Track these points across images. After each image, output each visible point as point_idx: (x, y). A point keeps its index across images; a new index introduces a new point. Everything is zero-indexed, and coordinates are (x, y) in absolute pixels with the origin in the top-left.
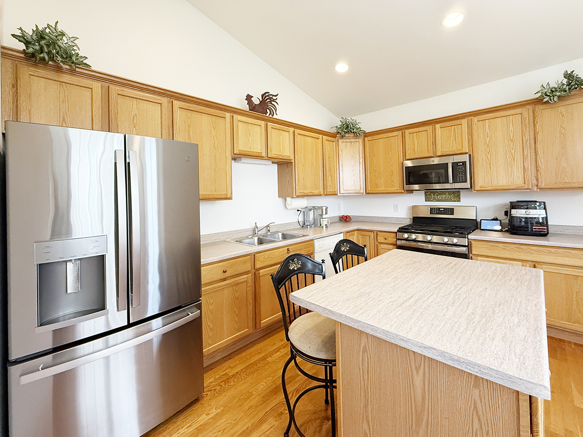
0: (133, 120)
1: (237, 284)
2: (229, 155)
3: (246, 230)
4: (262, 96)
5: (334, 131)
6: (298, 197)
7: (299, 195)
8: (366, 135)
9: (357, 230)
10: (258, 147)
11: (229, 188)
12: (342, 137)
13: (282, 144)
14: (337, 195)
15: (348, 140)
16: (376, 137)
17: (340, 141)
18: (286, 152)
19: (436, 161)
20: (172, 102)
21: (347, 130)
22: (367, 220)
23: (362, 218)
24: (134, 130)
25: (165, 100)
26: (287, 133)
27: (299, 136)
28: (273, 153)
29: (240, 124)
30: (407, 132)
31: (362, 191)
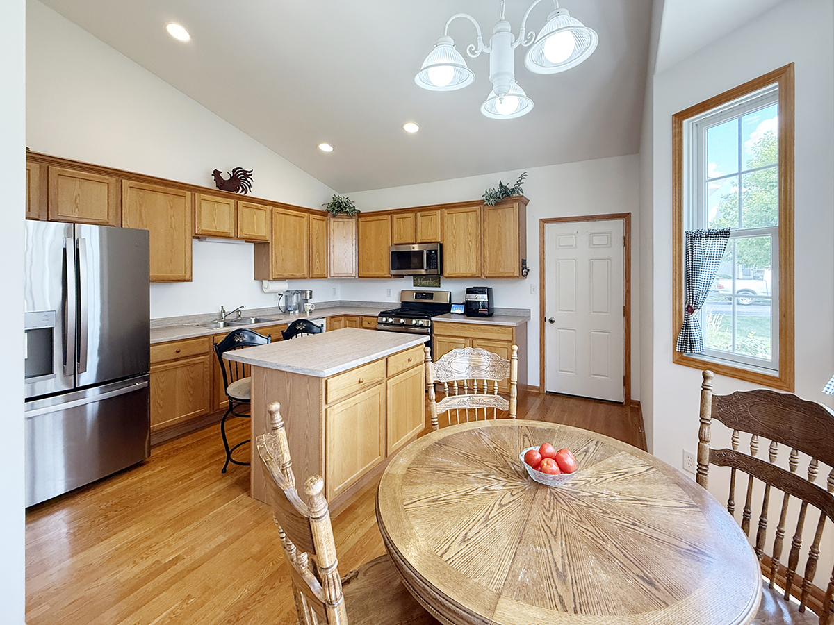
0: (76, 200)
1: (193, 364)
2: (189, 234)
3: (210, 315)
4: (234, 171)
5: (325, 208)
6: (275, 279)
7: (276, 277)
8: (360, 215)
9: (345, 315)
10: (226, 226)
11: (188, 270)
12: (334, 216)
13: (258, 224)
14: (327, 278)
15: (340, 220)
16: (369, 218)
17: (332, 220)
18: (262, 232)
19: (416, 248)
20: (121, 181)
21: (339, 209)
22: (363, 306)
23: (358, 304)
24: (77, 210)
25: (112, 180)
26: (264, 212)
27: (278, 215)
28: (245, 232)
29: (203, 203)
30: (395, 216)
31: (354, 275)
